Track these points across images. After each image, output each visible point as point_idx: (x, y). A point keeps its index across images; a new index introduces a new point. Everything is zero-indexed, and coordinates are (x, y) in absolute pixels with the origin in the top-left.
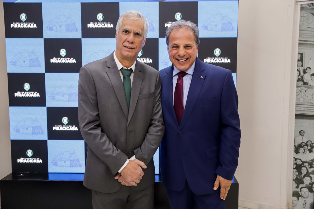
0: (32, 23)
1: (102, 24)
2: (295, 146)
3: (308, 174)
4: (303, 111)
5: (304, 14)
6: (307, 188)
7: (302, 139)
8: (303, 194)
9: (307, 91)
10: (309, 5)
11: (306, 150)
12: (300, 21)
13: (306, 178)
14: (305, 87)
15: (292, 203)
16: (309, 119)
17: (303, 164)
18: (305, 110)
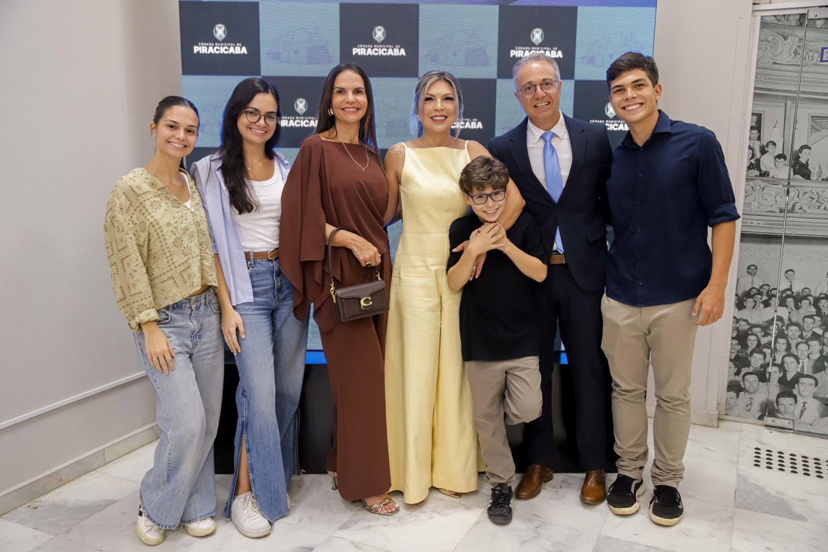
0: (238, 45)
1: (382, 48)
2: (737, 295)
3: (759, 348)
4: (755, 226)
5: (766, 36)
6: (756, 374)
7: (752, 281)
8: (747, 385)
9: (767, 188)
10: (778, 18)
11: (758, 303)
12: (759, 49)
13: (755, 355)
14: (763, 181)
15: (726, 403)
16: (768, 243)
17: (750, 329)
18: (761, 225)
